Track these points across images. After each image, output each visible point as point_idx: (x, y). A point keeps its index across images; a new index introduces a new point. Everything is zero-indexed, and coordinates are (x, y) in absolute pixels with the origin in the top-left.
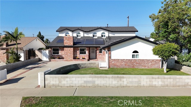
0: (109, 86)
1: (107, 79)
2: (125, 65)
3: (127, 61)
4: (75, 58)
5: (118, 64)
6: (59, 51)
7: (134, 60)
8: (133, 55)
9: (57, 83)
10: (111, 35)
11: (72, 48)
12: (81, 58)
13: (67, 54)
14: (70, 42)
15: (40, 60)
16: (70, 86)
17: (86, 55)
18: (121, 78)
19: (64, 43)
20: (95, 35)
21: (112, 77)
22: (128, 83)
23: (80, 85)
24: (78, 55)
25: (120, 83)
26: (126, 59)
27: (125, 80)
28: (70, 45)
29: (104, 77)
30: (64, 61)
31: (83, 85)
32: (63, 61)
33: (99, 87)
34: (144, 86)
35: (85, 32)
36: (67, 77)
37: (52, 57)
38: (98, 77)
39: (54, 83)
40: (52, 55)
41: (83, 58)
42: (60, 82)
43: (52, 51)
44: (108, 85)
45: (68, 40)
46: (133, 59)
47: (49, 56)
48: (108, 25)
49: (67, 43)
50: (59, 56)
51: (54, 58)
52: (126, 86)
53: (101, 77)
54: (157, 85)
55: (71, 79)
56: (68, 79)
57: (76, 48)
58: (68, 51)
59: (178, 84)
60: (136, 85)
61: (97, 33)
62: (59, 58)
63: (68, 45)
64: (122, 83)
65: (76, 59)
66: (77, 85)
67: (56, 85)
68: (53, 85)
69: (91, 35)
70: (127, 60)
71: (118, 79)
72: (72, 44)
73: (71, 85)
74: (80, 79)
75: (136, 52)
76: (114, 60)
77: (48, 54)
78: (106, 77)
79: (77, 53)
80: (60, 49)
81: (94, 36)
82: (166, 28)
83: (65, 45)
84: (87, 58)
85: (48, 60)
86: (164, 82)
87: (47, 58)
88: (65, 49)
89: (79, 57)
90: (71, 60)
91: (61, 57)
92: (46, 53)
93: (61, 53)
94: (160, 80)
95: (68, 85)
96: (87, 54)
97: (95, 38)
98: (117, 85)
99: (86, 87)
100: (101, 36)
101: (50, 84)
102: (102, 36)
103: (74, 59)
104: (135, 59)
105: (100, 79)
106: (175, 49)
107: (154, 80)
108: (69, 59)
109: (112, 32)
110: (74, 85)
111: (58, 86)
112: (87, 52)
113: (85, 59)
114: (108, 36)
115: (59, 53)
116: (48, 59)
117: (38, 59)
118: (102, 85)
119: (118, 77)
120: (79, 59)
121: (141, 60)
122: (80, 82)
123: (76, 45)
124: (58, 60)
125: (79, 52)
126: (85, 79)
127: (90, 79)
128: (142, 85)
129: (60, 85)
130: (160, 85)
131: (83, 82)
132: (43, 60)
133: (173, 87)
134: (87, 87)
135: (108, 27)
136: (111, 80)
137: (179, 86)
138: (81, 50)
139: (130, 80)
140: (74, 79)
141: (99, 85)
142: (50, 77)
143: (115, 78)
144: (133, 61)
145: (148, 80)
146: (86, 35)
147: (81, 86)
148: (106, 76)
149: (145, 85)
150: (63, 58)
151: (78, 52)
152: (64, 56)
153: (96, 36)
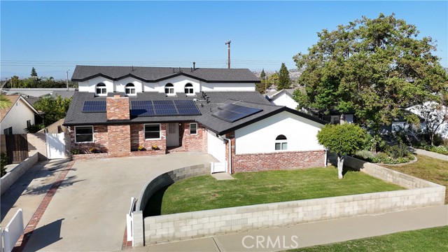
0: (273, 226)
1: (269, 213)
2: (263, 165)
3: (267, 156)
4: (135, 148)
5: (248, 164)
6: (94, 134)
7: (279, 153)
8: (276, 144)
9: (172, 231)
10: (205, 89)
11: (129, 126)
12: (150, 148)
13: (115, 141)
14: (122, 111)
15: (42, 159)
16: (198, 236)
17: (160, 139)
18: (293, 206)
19: (108, 115)
20: (169, 88)
21: (279, 208)
22: (305, 215)
23: (217, 230)
24: (142, 141)
25: (292, 216)
26: (263, 152)
27: (300, 210)
28: (123, 118)
29: (263, 210)
30: (109, 157)
31: (223, 229)
32: (105, 157)
33: (255, 229)
34: (331, 218)
35: (148, 81)
36: (192, 218)
37: (74, 150)
38: (253, 211)
39: (165, 233)
40: (76, 145)
41: (154, 148)
42: (177, 229)
43: (75, 135)
44: (270, 224)
45: (118, 108)
46: (277, 151)
47: (66, 147)
48: (194, 63)
49: (114, 114)
50: (93, 145)
51: (81, 152)
52: (303, 221)
53: (258, 210)
54: (351, 213)
55: (200, 220)
56: (194, 222)
57: (137, 126)
58: (118, 133)
59: (382, 207)
60: (319, 217)
61: (174, 84)
62: (95, 151)
63: (116, 118)
64: (295, 215)
65: (137, 150)
66: (213, 232)
67: (168, 237)
68: (163, 238)
69: (160, 89)
70: (267, 154)
71: (289, 210)
72: (127, 116)
73: (201, 232)
74: (217, 218)
75: (281, 137)
76: (242, 156)
77: (63, 142)
78: (268, 209)
79: (138, 136)
80: (95, 128)
81: (167, 91)
82: (332, 88)
83: (111, 119)
84: (162, 146)
85: (63, 156)
86: (362, 205)
87: (60, 151)
88: (110, 128)
89: (143, 146)
90: (127, 155)
91: (97, 148)
92: (57, 139)
93: (97, 138)
94: (356, 203)
95: (195, 234)
96: (162, 138)
97: (169, 94)
98: (286, 221)
99: (229, 232)
100: (183, 91)
101: (156, 237)
102: (186, 91)
103: (132, 150)
104: (281, 151)
105: (256, 214)
106: (361, 137)
107: (346, 204)
108: (121, 153)
109: (208, 82)
110: (206, 232)
111: (174, 238)
112: (162, 133)
113: (158, 149)
114: (199, 91)
115: (94, 138)
116: (63, 153)
117: (37, 156)
118: (260, 225)
119: (288, 206)
120: (144, 150)
121: (291, 153)
122: (219, 225)
123: (136, 117)
124: (93, 155)
125: (144, 134)
126: (228, 218)
127: (239, 216)
128: (328, 215)
129: (178, 235)
130: (355, 213)
131: (224, 223)
132: (49, 157)
133: (375, 212)
134: (231, 232)
135: (195, 69)
136: (276, 212)
137: (383, 211)
138: (147, 128)
139: (310, 208)
140: (205, 220)
141: (255, 225)
142: (156, 223)
143: (283, 208)
144: (276, 156)
145: (338, 206)
146: (148, 89)
147: (220, 232)
148: (268, 207)
149: (334, 214)
150: (104, 150)
151: (142, 134)
152: (106, 145)
153: (172, 91)
